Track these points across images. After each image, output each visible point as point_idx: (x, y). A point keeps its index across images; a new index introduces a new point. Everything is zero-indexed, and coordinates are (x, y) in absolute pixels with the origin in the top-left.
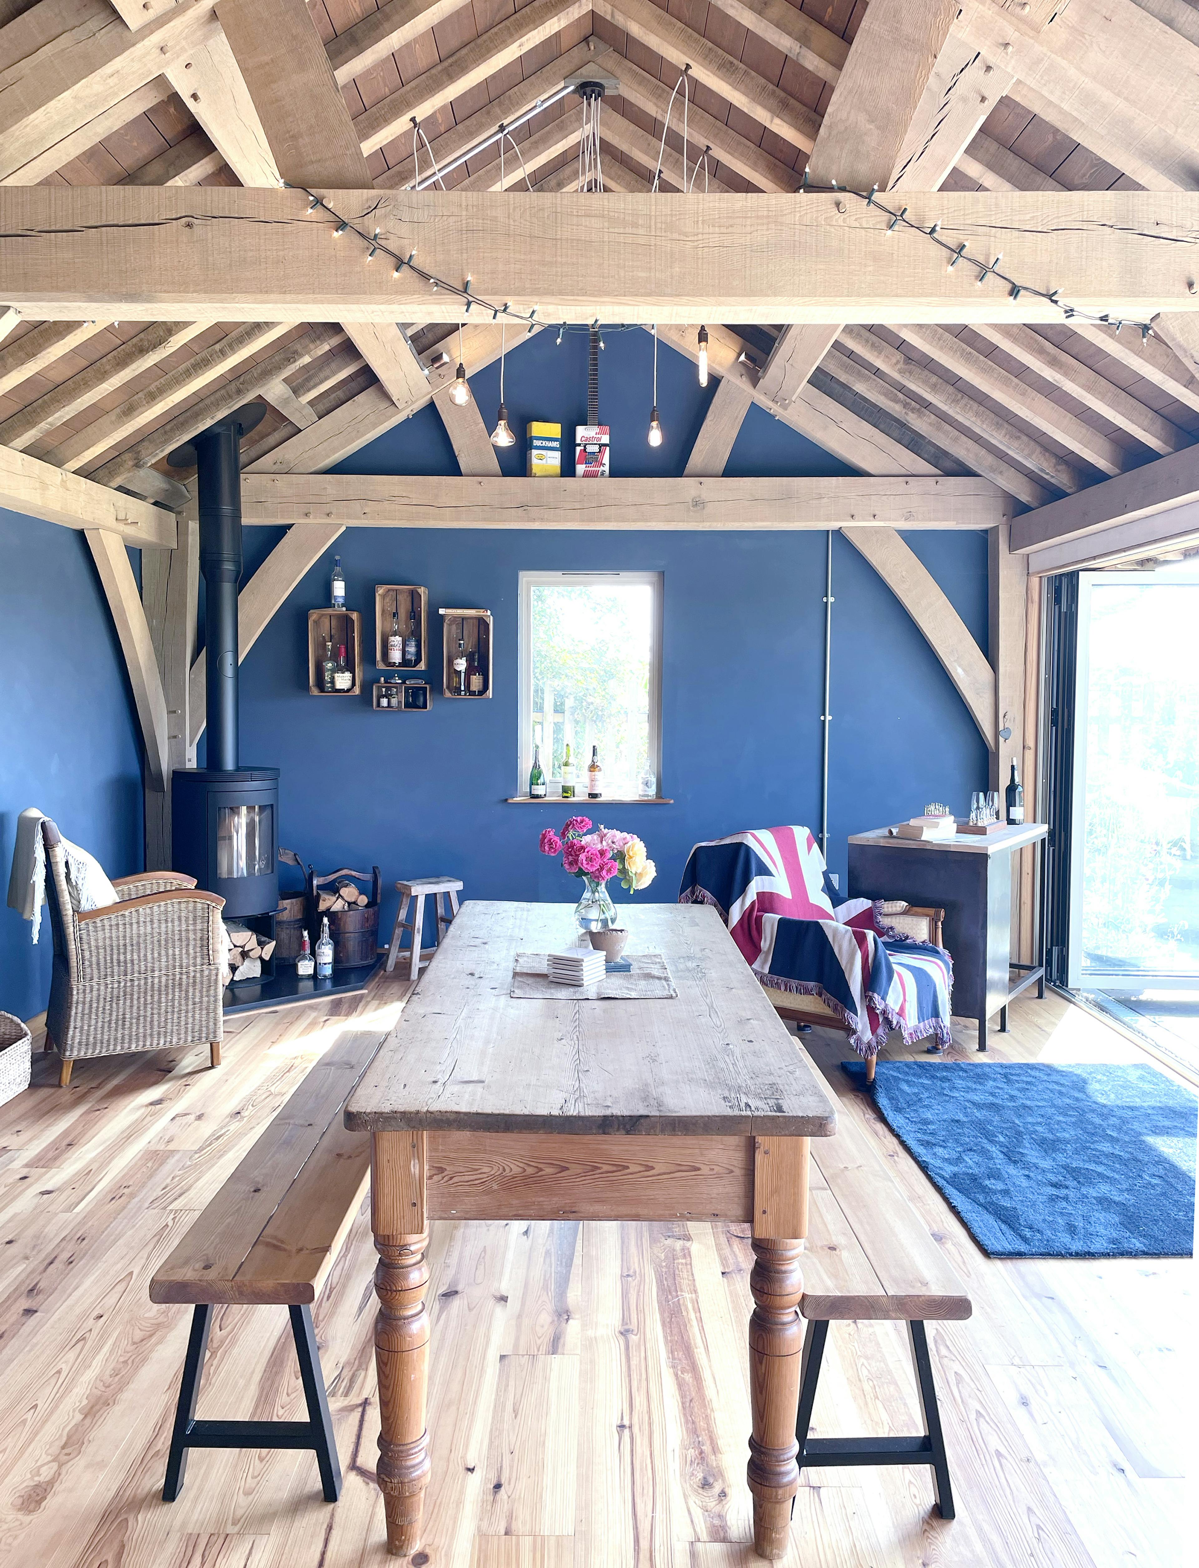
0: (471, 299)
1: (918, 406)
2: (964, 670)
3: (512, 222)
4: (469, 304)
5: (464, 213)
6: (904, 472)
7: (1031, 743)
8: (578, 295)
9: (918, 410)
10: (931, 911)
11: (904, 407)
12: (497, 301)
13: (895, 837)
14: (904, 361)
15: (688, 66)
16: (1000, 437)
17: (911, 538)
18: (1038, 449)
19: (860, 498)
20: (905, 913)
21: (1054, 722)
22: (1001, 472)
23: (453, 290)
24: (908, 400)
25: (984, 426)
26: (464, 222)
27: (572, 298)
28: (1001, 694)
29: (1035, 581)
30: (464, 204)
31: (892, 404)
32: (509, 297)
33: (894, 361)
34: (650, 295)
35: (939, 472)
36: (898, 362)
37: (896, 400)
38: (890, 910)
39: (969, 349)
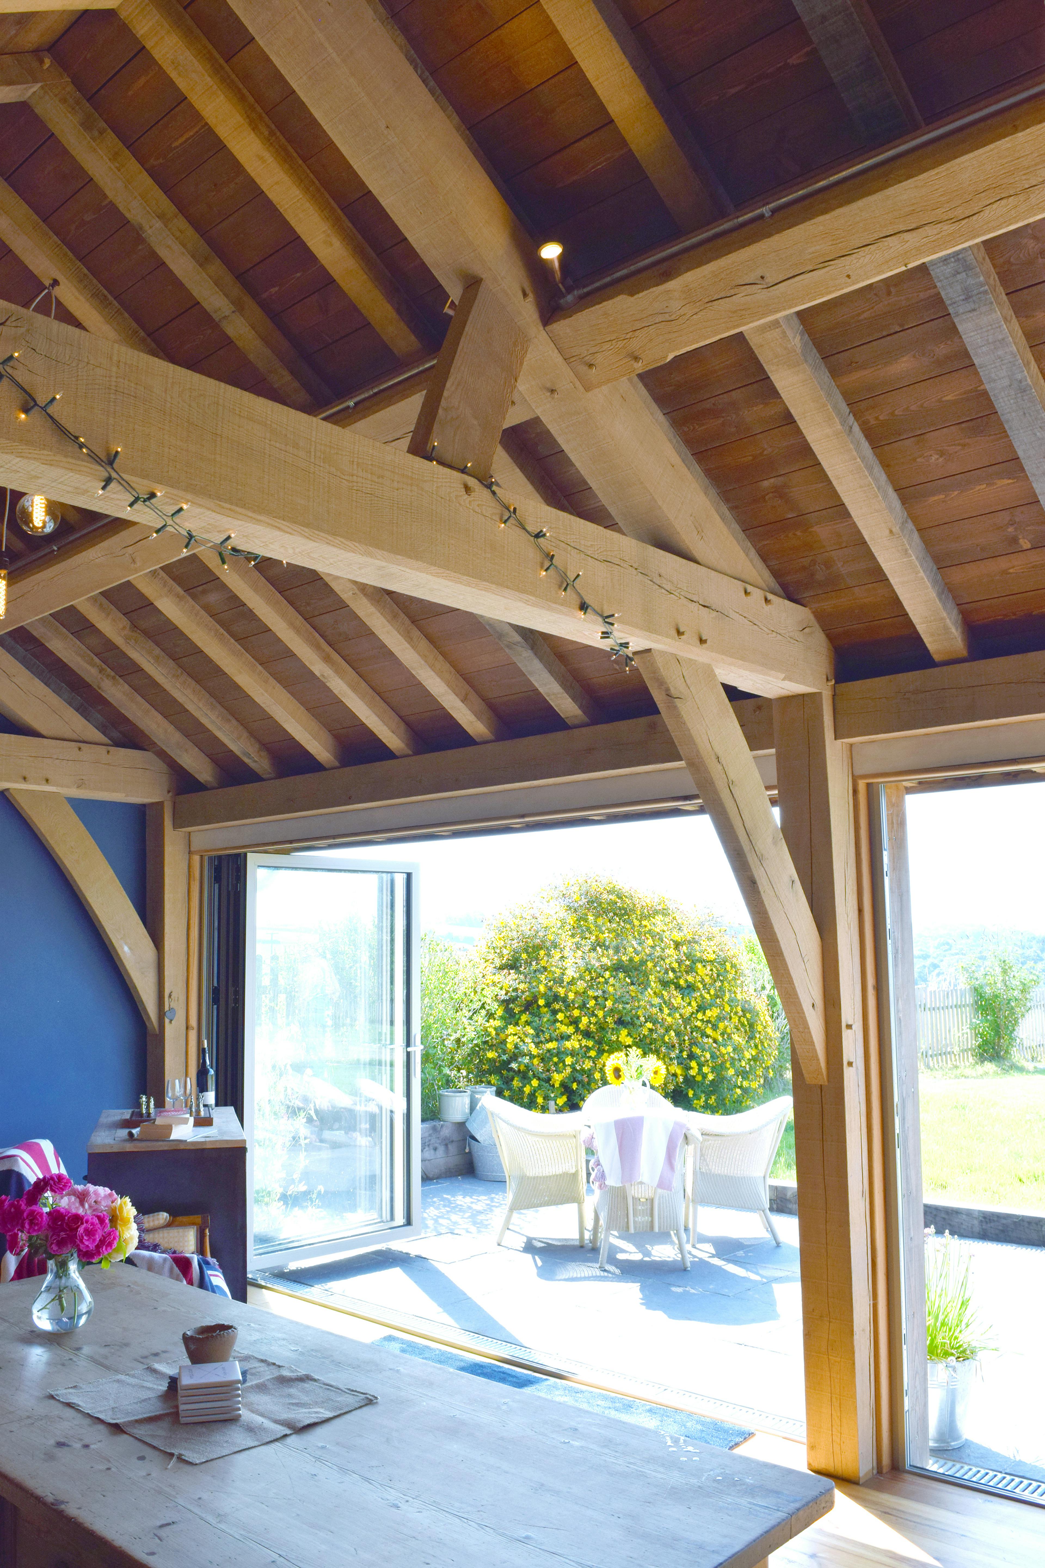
0: (114, 475)
1: (113, 674)
2: (130, 948)
3: (169, 399)
4: (108, 481)
5: (114, 369)
6: (75, 736)
7: (193, 1022)
8: (237, 506)
9: (114, 678)
10: (198, 1219)
11: (100, 672)
12: (143, 486)
13: (136, 1140)
14: (130, 628)
15: (55, 283)
16: (213, 718)
17: (82, 807)
18: (245, 734)
19: (31, 759)
20: (169, 1225)
21: (216, 1000)
22: (186, 750)
23: (93, 457)
24: (104, 666)
25: (201, 705)
26: (114, 379)
27: (229, 506)
28: (167, 973)
29: (196, 859)
30: (115, 358)
31: (89, 667)
32: (160, 487)
33: (121, 626)
34: (307, 525)
35: (109, 742)
36: (124, 628)
37: (93, 665)
38: (152, 1224)
39: (222, 631)
